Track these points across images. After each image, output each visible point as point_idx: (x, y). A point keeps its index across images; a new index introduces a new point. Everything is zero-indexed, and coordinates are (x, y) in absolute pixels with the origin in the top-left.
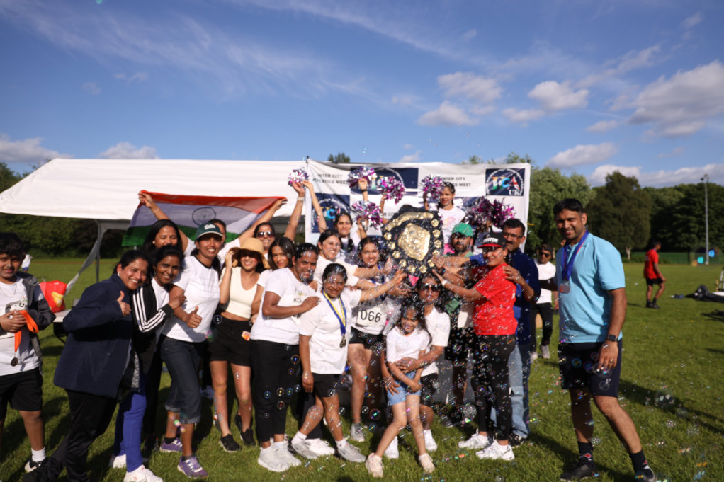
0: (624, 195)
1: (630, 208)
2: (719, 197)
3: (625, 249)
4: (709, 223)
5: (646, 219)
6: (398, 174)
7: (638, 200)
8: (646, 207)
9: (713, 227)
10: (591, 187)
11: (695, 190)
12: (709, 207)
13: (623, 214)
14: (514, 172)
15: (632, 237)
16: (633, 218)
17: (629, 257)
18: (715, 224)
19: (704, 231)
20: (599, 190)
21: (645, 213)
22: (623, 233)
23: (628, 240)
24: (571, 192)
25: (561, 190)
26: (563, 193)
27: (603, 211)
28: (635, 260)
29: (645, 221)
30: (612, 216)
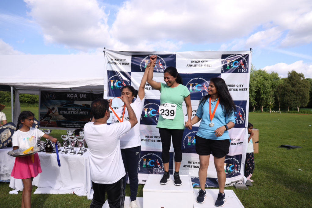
0: (297, 82)
1: (300, 87)
3: (297, 108)
5: (307, 93)
6: (162, 59)
7: (304, 84)
8: (307, 87)
10: (281, 78)
13: (296, 91)
14: (241, 56)
15: (300, 102)
16: (301, 93)
17: (299, 111)
20: (284, 80)
21: (307, 90)
22: (296, 99)
23: (298, 103)
24: (271, 81)
25: (266, 80)
26: (267, 81)
27: (286, 89)
28: (301, 112)
29: (307, 94)
30: (290, 91)
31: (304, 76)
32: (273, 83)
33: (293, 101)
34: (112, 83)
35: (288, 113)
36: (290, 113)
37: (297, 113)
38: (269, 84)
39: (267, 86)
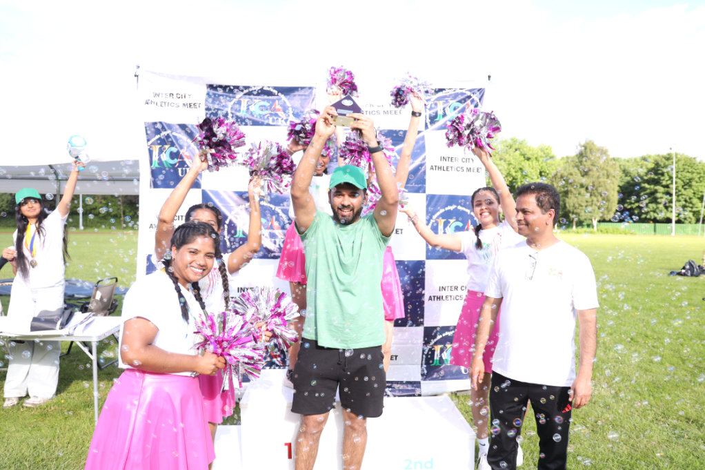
0: (594, 165)
1: (598, 177)
2: (687, 167)
3: (591, 220)
4: (676, 193)
5: (613, 190)
6: (282, 96)
7: (607, 170)
8: (614, 177)
9: (680, 198)
10: (558, 158)
11: (664, 160)
12: (677, 177)
13: (591, 184)
14: (469, 93)
15: (599, 208)
16: (600, 189)
17: (595, 228)
18: (682, 195)
19: (671, 202)
20: (567, 160)
21: (613, 183)
22: (590, 203)
23: (594, 210)
24: (538, 161)
25: (528, 159)
26: (530, 162)
27: (570, 181)
28: (601, 231)
29: (612, 192)
30: (579, 185)
31: (609, 153)
32: (542, 167)
33: (584, 208)
34: (156, 153)
35: (575, 233)
36: (578, 233)
37: (591, 232)
38: (532, 169)
39: (529, 174)
